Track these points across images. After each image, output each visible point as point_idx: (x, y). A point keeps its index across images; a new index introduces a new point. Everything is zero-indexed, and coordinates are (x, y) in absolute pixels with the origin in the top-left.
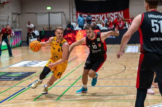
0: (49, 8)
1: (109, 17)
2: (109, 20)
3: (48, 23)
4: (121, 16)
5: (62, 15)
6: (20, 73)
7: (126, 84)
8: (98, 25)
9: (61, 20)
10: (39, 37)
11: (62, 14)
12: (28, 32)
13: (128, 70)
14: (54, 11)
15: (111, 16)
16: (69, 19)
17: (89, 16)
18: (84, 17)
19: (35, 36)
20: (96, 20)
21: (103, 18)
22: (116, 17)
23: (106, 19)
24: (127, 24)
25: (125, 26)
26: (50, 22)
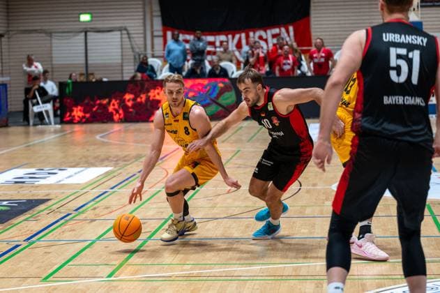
0: (85, 18)
1: (255, 42)
2: (255, 52)
3: (84, 58)
4: (288, 39)
5: (121, 38)
6: (5, 203)
7: (303, 231)
8: (223, 64)
9: (120, 50)
10: (58, 100)
11: (121, 34)
12: (28, 86)
13: (308, 192)
14: (99, 25)
15: (261, 38)
16: (143, 49)
17: (199, 39)
18: (184, 43)
19: (46, 98)
20: (218, 49)
21: (239, 46)
22: (275, 41)
23: (246, 48)
24: (304, 63)
25: (299, 69)
26: (89, 58)
